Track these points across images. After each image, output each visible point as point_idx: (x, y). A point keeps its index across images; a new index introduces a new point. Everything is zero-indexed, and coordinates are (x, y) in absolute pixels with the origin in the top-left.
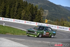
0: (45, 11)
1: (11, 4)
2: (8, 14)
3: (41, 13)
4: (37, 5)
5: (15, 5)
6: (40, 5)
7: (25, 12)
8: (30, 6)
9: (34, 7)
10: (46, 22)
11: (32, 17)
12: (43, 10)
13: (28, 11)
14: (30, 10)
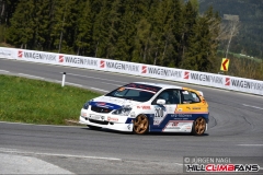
2: (86, 35)
3: (211, 29)
7: (150, 25)
8: (169, 2)
9: (183, 6)
11: (174, 44)
12: (217, 17)
13: (159, 21)
14: (167, 18)
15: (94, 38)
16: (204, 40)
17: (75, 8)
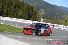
0: (41, 11)
1: (9, 4)
2: (6, 13)
3: (37, 12)
4: (33, 5)
5: (13, 5)
6: (36, 5)
7: (22, 11)
8: (27, 5)
9: (30, 6)
10: (41, 21)
11: (28, 16)
12: (39, 9)
13: (24, 10)
14: (26, 9)
15: (8, 14)
16: (35, 15)
17: (3, 6)
